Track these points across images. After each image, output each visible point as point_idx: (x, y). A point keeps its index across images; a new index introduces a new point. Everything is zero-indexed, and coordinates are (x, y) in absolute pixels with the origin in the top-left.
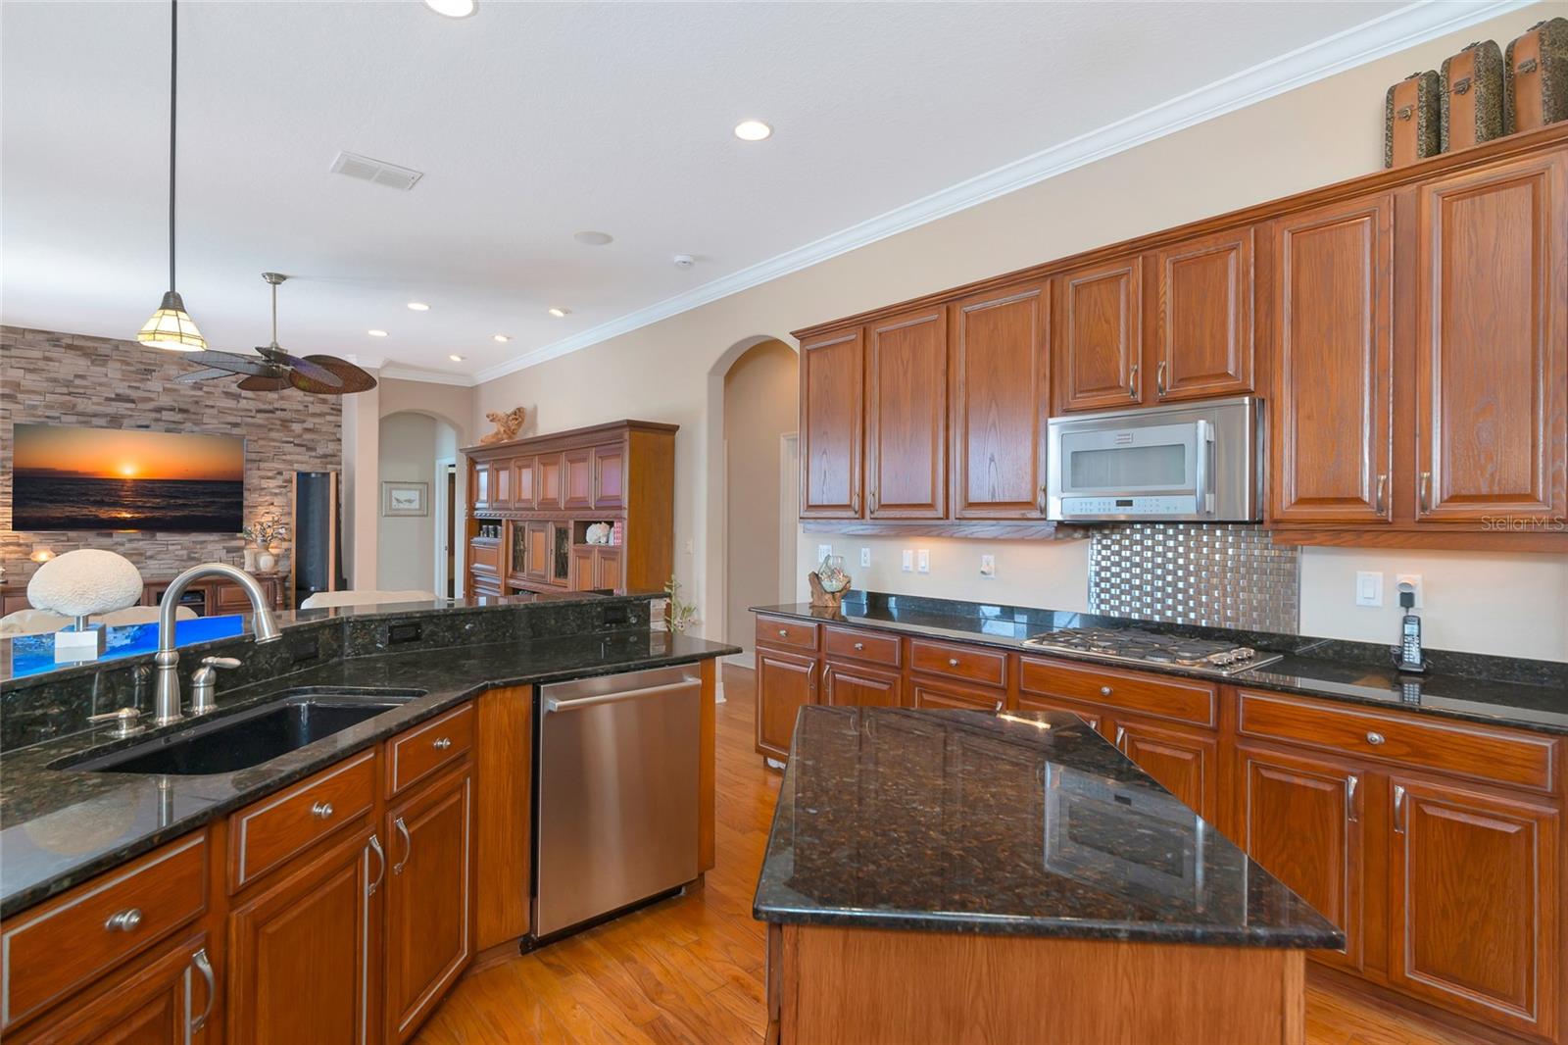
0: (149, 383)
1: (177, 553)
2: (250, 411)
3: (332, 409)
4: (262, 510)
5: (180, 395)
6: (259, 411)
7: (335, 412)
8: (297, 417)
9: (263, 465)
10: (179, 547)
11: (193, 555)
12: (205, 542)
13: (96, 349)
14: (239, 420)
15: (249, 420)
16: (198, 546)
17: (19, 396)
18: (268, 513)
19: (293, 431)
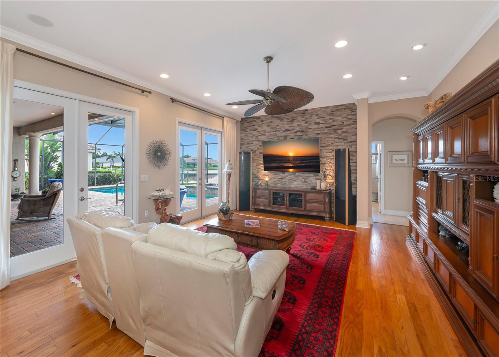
0: (293, 124)
1: (301, 180)
2: (323, 128)
3: (354, 122)
4: (327, 165)
5: (302, 126)
6: (326, 127)
7: (355, 123)
8: (339, 127)
9: (328, 148)
10: (302, 178)
11: (306, 181)
12: (309, 176)
13: (281, 116)
14: (319, 132)
15: (323, 131)
16: (307, 178)
17: (266, 134)
18: (329, 166)
19: (337, 133)
